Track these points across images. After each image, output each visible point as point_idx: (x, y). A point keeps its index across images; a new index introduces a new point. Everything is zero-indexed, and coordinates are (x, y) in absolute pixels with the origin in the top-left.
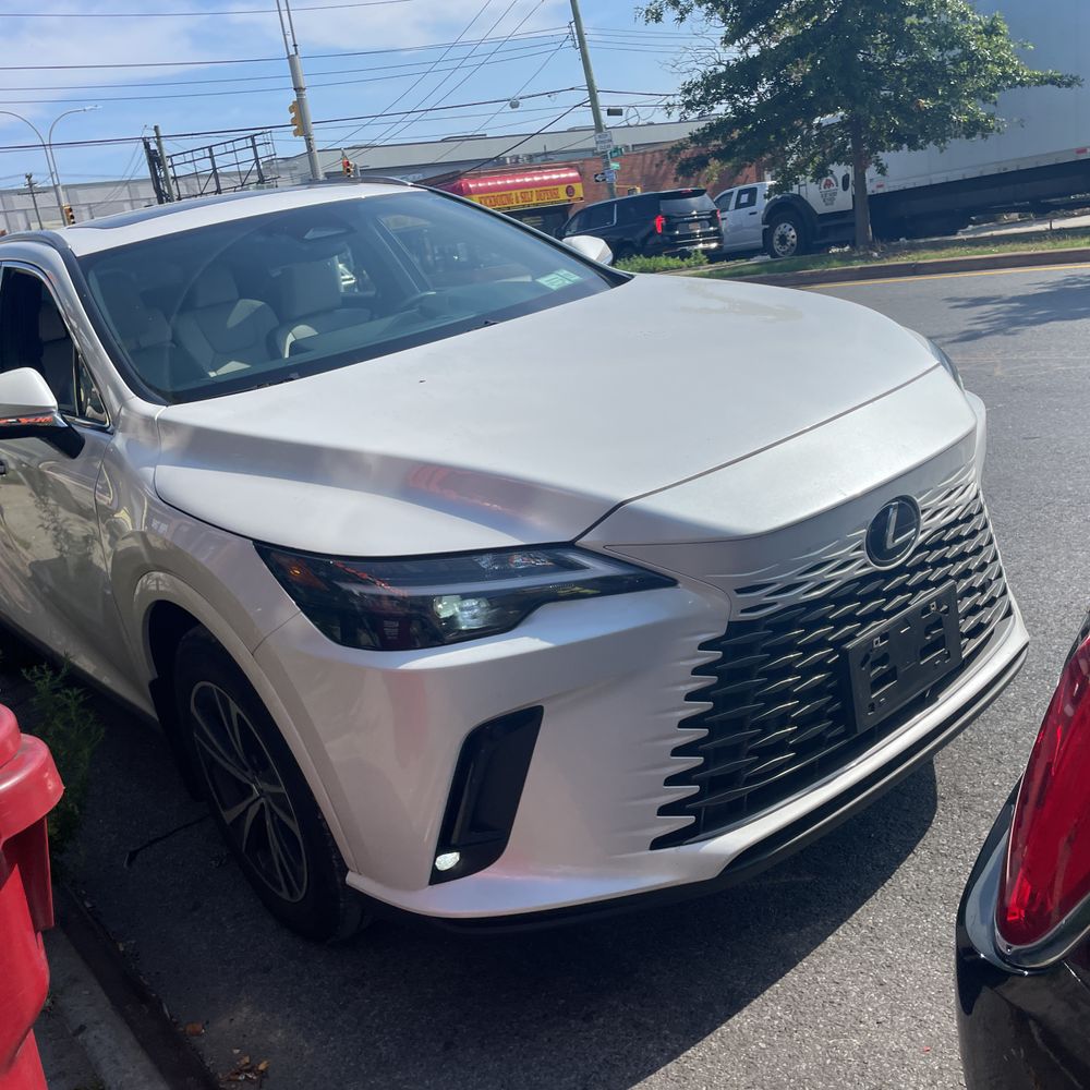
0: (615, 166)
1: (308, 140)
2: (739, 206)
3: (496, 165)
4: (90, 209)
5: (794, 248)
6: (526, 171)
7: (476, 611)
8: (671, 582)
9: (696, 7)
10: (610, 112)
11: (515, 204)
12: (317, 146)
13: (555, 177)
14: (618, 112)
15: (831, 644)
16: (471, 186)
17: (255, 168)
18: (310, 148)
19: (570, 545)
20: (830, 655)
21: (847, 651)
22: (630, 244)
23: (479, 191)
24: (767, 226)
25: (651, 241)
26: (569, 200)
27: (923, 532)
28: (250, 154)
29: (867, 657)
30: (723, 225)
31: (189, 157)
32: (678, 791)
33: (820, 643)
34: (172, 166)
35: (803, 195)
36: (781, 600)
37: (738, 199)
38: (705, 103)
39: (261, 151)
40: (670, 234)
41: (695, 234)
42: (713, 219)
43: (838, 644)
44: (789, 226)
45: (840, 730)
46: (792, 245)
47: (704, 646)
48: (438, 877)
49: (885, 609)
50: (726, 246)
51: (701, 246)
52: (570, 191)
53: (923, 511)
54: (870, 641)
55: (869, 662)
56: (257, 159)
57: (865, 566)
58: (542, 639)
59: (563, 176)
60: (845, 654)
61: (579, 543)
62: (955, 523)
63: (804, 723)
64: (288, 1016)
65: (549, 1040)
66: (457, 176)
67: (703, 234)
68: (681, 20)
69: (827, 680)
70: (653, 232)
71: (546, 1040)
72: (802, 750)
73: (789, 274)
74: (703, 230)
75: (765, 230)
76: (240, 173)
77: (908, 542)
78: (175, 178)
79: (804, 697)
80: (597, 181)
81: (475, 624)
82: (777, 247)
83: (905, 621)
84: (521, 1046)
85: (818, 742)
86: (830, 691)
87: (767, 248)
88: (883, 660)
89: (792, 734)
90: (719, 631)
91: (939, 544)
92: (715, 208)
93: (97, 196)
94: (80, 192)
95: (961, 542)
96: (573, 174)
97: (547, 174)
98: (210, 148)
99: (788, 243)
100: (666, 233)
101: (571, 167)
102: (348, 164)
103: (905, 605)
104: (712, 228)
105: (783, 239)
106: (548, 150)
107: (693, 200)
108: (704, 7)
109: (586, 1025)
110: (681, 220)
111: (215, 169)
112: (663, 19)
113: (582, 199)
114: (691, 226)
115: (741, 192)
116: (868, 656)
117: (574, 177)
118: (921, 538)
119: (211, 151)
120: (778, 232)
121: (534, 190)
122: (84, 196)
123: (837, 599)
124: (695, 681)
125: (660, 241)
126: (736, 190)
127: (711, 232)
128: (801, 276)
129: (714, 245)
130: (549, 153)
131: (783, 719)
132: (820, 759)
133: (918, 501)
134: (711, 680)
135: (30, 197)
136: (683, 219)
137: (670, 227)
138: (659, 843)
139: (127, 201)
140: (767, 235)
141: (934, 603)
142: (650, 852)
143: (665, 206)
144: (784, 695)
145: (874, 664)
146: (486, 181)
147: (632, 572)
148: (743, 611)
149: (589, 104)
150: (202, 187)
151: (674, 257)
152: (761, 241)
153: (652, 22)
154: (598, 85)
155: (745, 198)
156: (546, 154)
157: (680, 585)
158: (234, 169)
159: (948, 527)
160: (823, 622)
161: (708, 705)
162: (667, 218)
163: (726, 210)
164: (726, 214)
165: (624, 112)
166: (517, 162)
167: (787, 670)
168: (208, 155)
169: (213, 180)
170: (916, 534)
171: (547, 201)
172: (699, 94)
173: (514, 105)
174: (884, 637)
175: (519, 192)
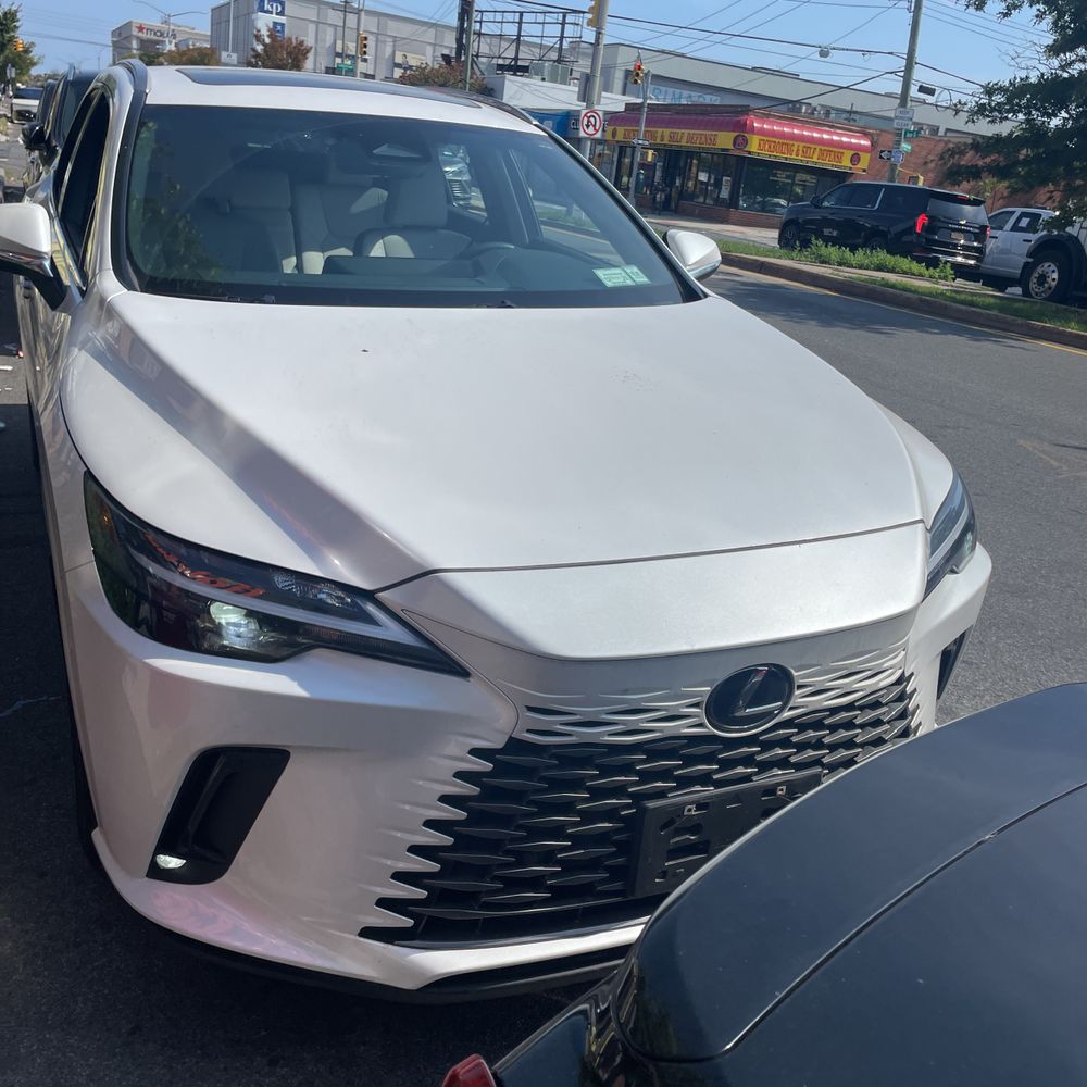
0: (906, 146)
1: (599, 33)
2: (1015, 228)
3: (791, 109)
4: (394, 42)
5: (1050, 292)
6: (818, 124)
7: (242, 630)
8: (463, 673)
9: (1026, 6)
10: (922, 89)
11: (794, 156)
12: (606, 40)
13: (845, 139)
14: (931, 92)
15: (631, 796)
16: (755, 125)
17: (557, 46)
18: (598, 39)
19: (369, 595)
20: (628, 806)
21: (645, 810)
22: (883, 234)
23: (762, 132)
24: (1030, 260)
25: (906, 238)
26: (851, 169)
27: (791, 708)
28: (556, 30)
29: (671, 822)
30: (991, 245)
31: (499, 17)
32: (403, 889)
33: (619, 791)
34: (481, 22)
35: (1081, 238)
36: (577, 734)
37: (1018, 220)
38: (1000, 112)
39: (569, 31)
40: (930, 236)
41: (955, 246)
42: (980, 234)
43: (638, 798)
44: (1053, 267)
45: (617, 886)
46: (1050, 288)
47: (475, 752)
48: (156, 872)
49: (715, 777)
50: (987, 266)
51: (959, 259)
52: (855, 159)
53: (800, 687)
54: (681, 807)
55: (672, 828)
56: (562, 38)
57: (701, 725)
58: (302, 685)
59: (854, 141)
60: (643, 811)
61: (381, 595)
62: (850, 707)
63: (569, 866)
64: (27, 932)
65: (225, 1069)
66: (746, 110)
67: (965, 248)
68: (1006, 15)
69: (616, 831)
70: (910, 230)
71: (222, 1066)
72: (559, 894)
73: (1019, 321)
74: (969, 244)
75: (1028, 263)
76: (541, 46)
77: (769, 715)
78: (480, 34)
79: (578, 842)
80: (881, 157)
81: (239, 644)
82: (1033, 285)
83: (736, 797)
84: (197, 1062)
85: (585, 890)
86: (616, 844)
87: (1022, 281)
88: (696, 829)
89: (554, 875)
90: (498, 742)
91: (818, 725)
92: (987, 223)
93: (404, 30)
94: (391, 23)
95: (852, 729)
96: (865, 142)
97: (838, 134)
98: (521, 14)
99: (1046, 285)
100: (924, 234)
101: (865, 135)
102: (640, 68)
103: (747, 778)
104: (975, 244)
105: (1042, 279)
106: (854, 109)
107: (968, 208)
108: (1035, 7)
109: (267, 1069)
110: (945, 225)
111: (519, 36)
112: (985, 9)
113: (864, 171)
114: (954, 235)
115: (1024, 215)
116: (672, 820)
117: (864, 146)
118: (787, 714)
119: (521, 16)
120: (1039, 270)
121: (818, 147)
122: (393, 28)
123: (653, 750)
124: (455, 785)
125: (915, 241)
126: (1019, 210)
127: (974, 247)
128: (1031, 327)
129: (972, 262)
130: (856, 112)
131: (548, 857)
132: (584, 908)
133: (795, 674)
134: (473, 790)
135: (341, 14)
136: (949, 224)
137: (931, 229)
138: (368, 933)
139: (430, 44)
140: (1028, 269)
141: (784, 788)
142: (358, 938)
143: (933, 204)
144: (557, 832)
145: (678, 832)
146: (773, 123)
147: (425, 646)
148: (529, 731)
149: (902, 74)
150: (502, 50)
151: (919, 262)
152: (1019, 271)
153: (972, 10)
154: (918, 57)
155: (1024, 222)
156: (850, 112)
157: (471, 679)
158: (538, 41)
159: (834, 710)
160: (627, 769)
161: (462, 815)
162: (932, 219)
163: (1001, 228)
164: (998, 233)
165: (937, 93)
166: (813, 114)
167: (567, 807)
168: (517, 20)
169: (515, 44)
170: (782, 709)
171: (828, 163)
172: (999, 98)
173: (824, 54)
174: (700, 806)
175: (802, 145)
